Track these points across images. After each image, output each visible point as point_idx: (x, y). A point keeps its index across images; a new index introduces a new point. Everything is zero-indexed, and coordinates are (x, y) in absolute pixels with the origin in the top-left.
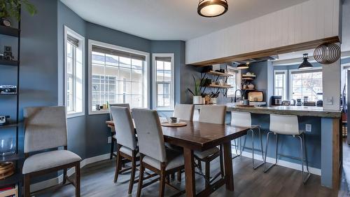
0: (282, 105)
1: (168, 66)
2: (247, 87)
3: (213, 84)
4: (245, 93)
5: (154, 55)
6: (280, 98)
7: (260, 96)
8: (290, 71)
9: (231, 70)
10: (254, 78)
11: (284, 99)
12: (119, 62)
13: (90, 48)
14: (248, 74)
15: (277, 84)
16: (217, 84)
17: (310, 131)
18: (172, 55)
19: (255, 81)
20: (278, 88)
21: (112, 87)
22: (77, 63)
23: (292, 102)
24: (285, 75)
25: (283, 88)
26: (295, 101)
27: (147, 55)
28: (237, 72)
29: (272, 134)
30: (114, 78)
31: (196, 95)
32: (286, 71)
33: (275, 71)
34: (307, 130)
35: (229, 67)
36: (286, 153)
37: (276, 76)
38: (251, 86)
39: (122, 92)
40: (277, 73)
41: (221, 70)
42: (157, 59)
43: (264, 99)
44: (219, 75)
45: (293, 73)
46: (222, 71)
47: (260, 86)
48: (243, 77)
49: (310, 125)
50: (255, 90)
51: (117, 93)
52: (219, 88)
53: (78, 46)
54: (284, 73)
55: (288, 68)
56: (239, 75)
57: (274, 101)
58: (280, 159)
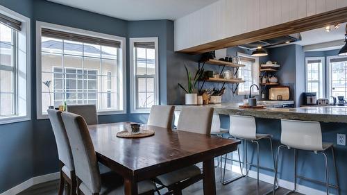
0: (317, 104)
1: (151, 54)
2: (268, 81)
3: (216, 77)
4: (265, 89)
5: (132, 40)
6: (314, 95)
7: (285, 92)
8: (329, 58)
9: (243, 59)
10: (277, 68)
11: (320, 96)
12: (101, 52)
13: (38, 31)
14: (269, 64)
15: (310, 77)
16: (222, 77)
17: (344, 144)
18: (155, 40)
19: (279, 73)
20: (312, 82)
21: (93, 84)
22: (20, 52)
23: (331, 101)
24: (321, 64)
25: (318, 82)
26: (335, 99)
27: (122, 40)
28: (253, 61)
29: (284, 148)
30: (94, 72)
31: (190, 92)
32: (322, 59)
33: (307, 59)
34: (339, 143)
35: (240, 54)
36: (309, 175)
37: (309, 65)
38: (273, 80)
39: (106, 89)
40: (310, 62)
41: (227, 58)
42: (136, 45)
43: (292, 97)
44: (224, 65)
45: (332, 61)
46: (229, 59)
47: (286, 79)
48: (262, 68)
49: (344, 136)
50: (278, 85)
51: (99, 90)
52: (225, 82)
53: (20, 29)
54: (319, 61)
55: (326, 54)
56: (256, 65)
57: (306, 99)
58: (300, 184)
